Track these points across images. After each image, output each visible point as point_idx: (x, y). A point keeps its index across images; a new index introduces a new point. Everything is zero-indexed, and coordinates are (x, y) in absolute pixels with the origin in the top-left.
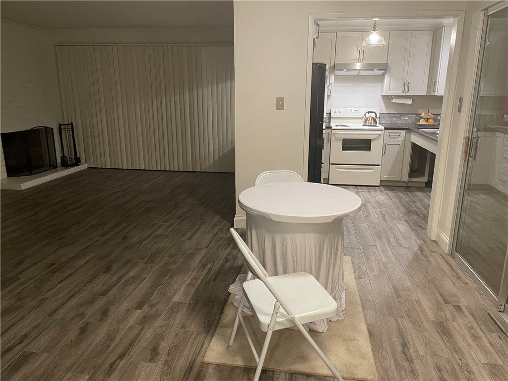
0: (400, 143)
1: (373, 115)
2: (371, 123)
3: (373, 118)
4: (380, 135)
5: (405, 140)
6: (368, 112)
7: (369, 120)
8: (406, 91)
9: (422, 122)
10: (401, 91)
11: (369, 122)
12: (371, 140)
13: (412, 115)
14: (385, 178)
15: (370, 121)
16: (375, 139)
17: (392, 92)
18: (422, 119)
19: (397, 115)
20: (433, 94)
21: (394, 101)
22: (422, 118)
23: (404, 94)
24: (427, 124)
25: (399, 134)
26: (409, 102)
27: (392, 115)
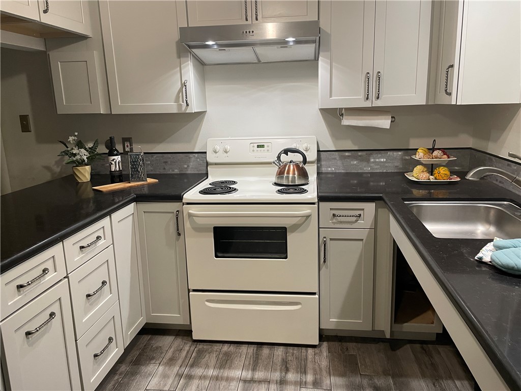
0: (363, 234)
1: (298, 158)
2: (294, 178)
3: (297, 166)
4: (308, 217)
5: (375, 229)
6: (286, 152)
7: (288, 173)
8: (373, 94)
9: (418, 174)
10: (362, 96)
11: (288, 177)
12: (285, 228)
13: (395, 153)
14: (332, 322)
15: (291, 175)
16: (296, 227)
17: (339, 100)
18: (418, 167)
19: (360, 153)
20: (443, 100)
21: (347, 121)
22: (418, 163)
23: (368, 104)
24: (432, 179)
25: (357, 213)
26: (384, 122)
27: (347, 154)
